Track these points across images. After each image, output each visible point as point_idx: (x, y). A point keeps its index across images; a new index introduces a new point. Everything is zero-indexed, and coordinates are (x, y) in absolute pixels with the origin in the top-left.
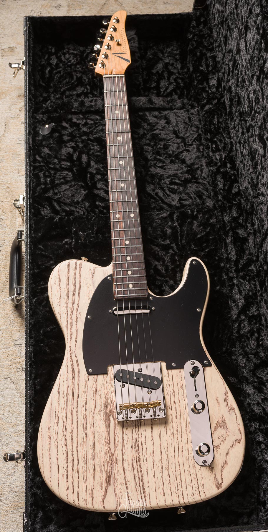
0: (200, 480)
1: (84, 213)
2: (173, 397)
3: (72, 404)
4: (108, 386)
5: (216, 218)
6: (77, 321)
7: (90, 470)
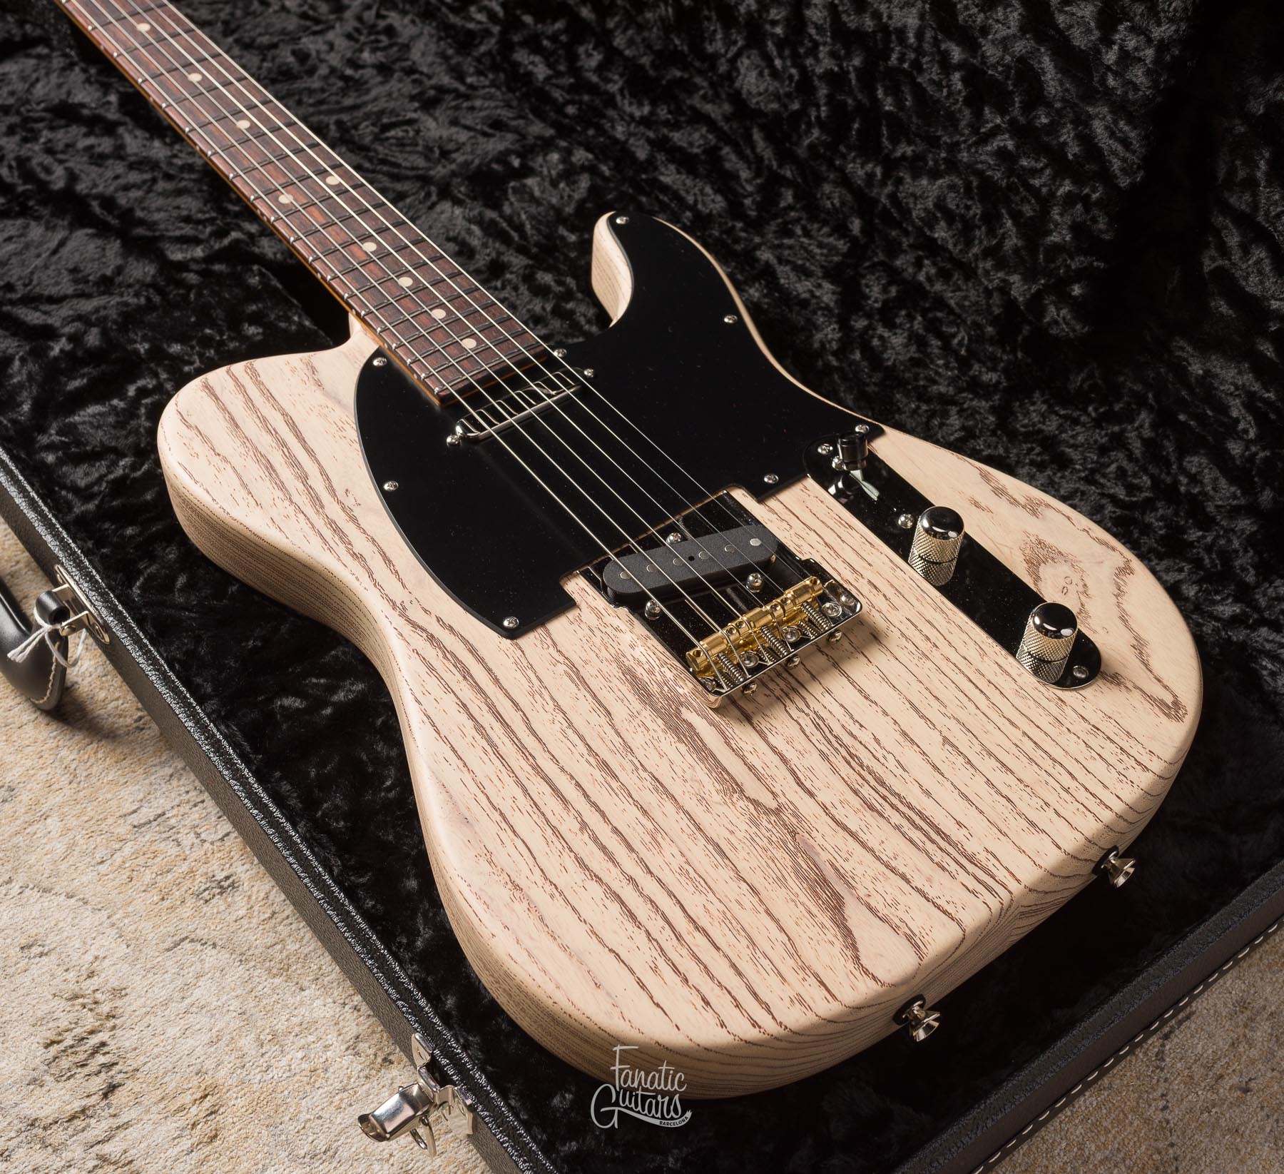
0: (1109, 729)
1: (148, 299)
2: (839, 561)
3: (522, 748)
4: (605, 637)
5: (588, 149)
6: (354, 519)
7: (737, 901)
